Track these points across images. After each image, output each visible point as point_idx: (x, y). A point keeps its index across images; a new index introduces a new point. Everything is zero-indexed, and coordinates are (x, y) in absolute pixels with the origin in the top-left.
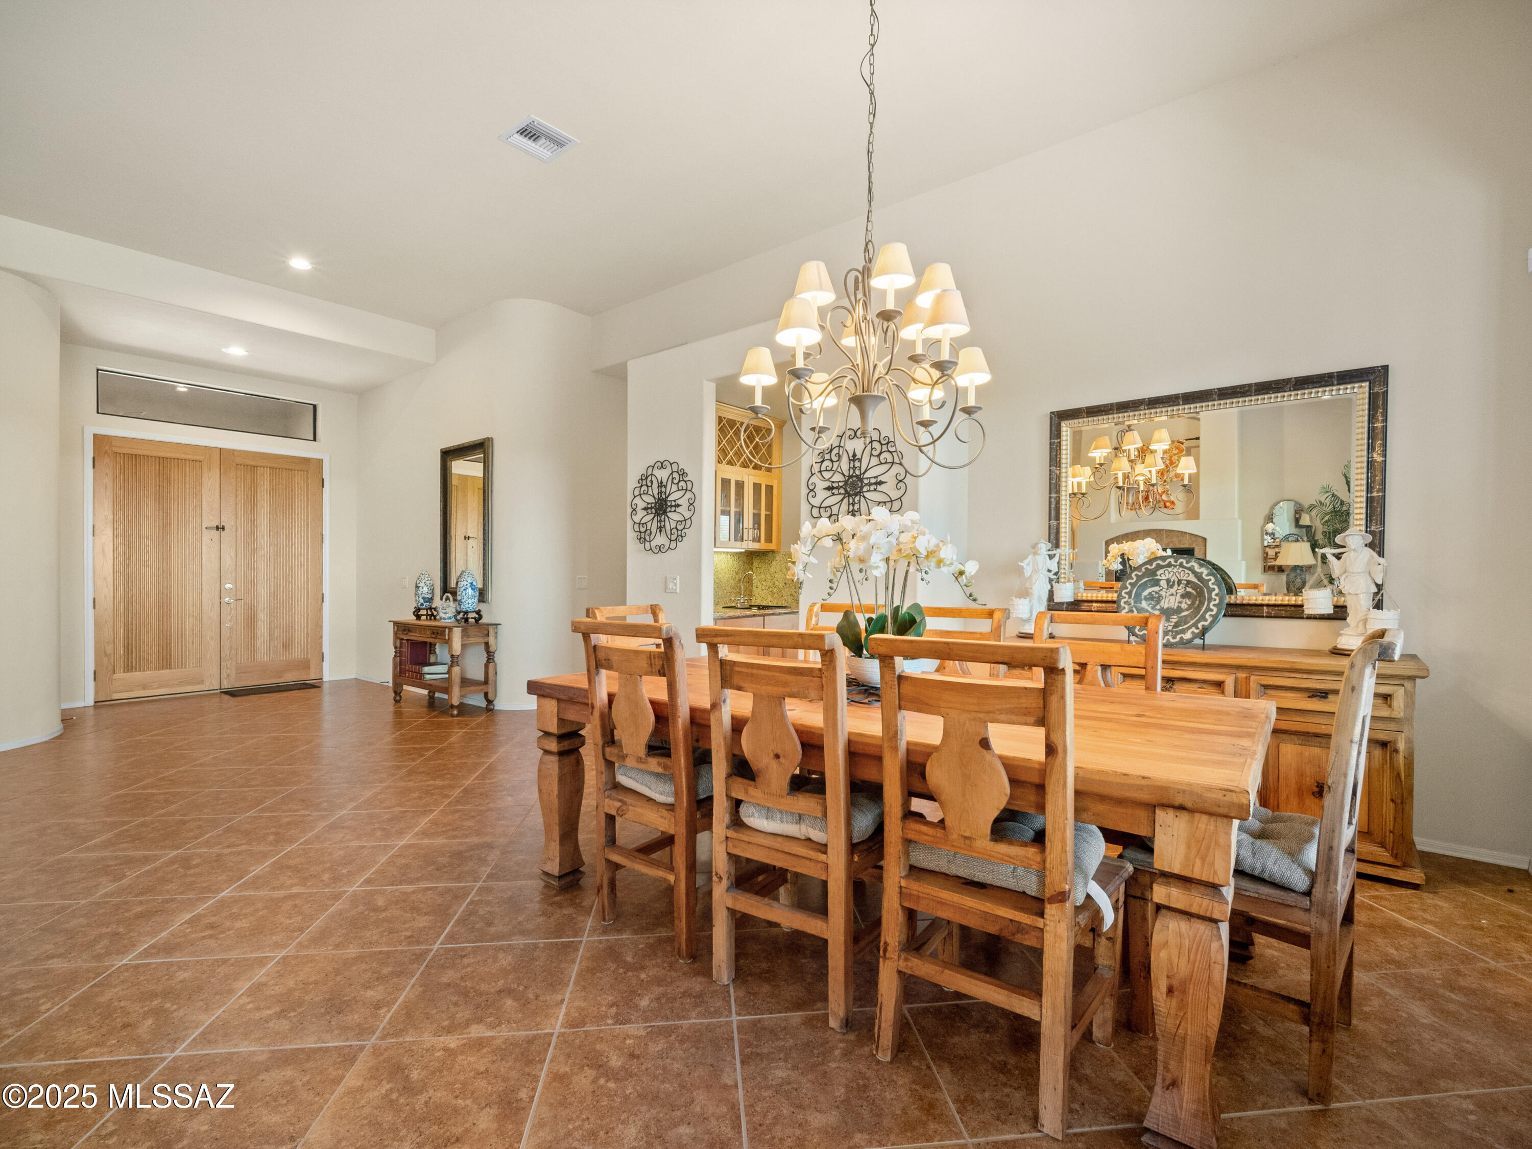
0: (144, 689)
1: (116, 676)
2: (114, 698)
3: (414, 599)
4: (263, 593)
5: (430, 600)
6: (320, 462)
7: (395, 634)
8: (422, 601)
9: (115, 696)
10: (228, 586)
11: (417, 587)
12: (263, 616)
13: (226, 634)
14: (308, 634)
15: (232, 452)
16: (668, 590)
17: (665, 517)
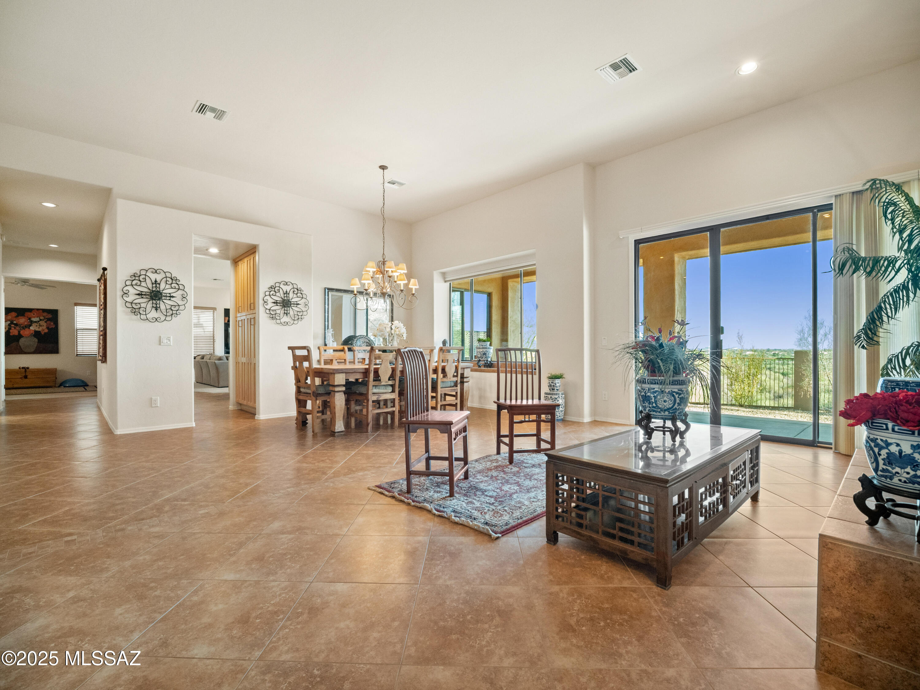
16: (162, 344)
17: (161, 302)
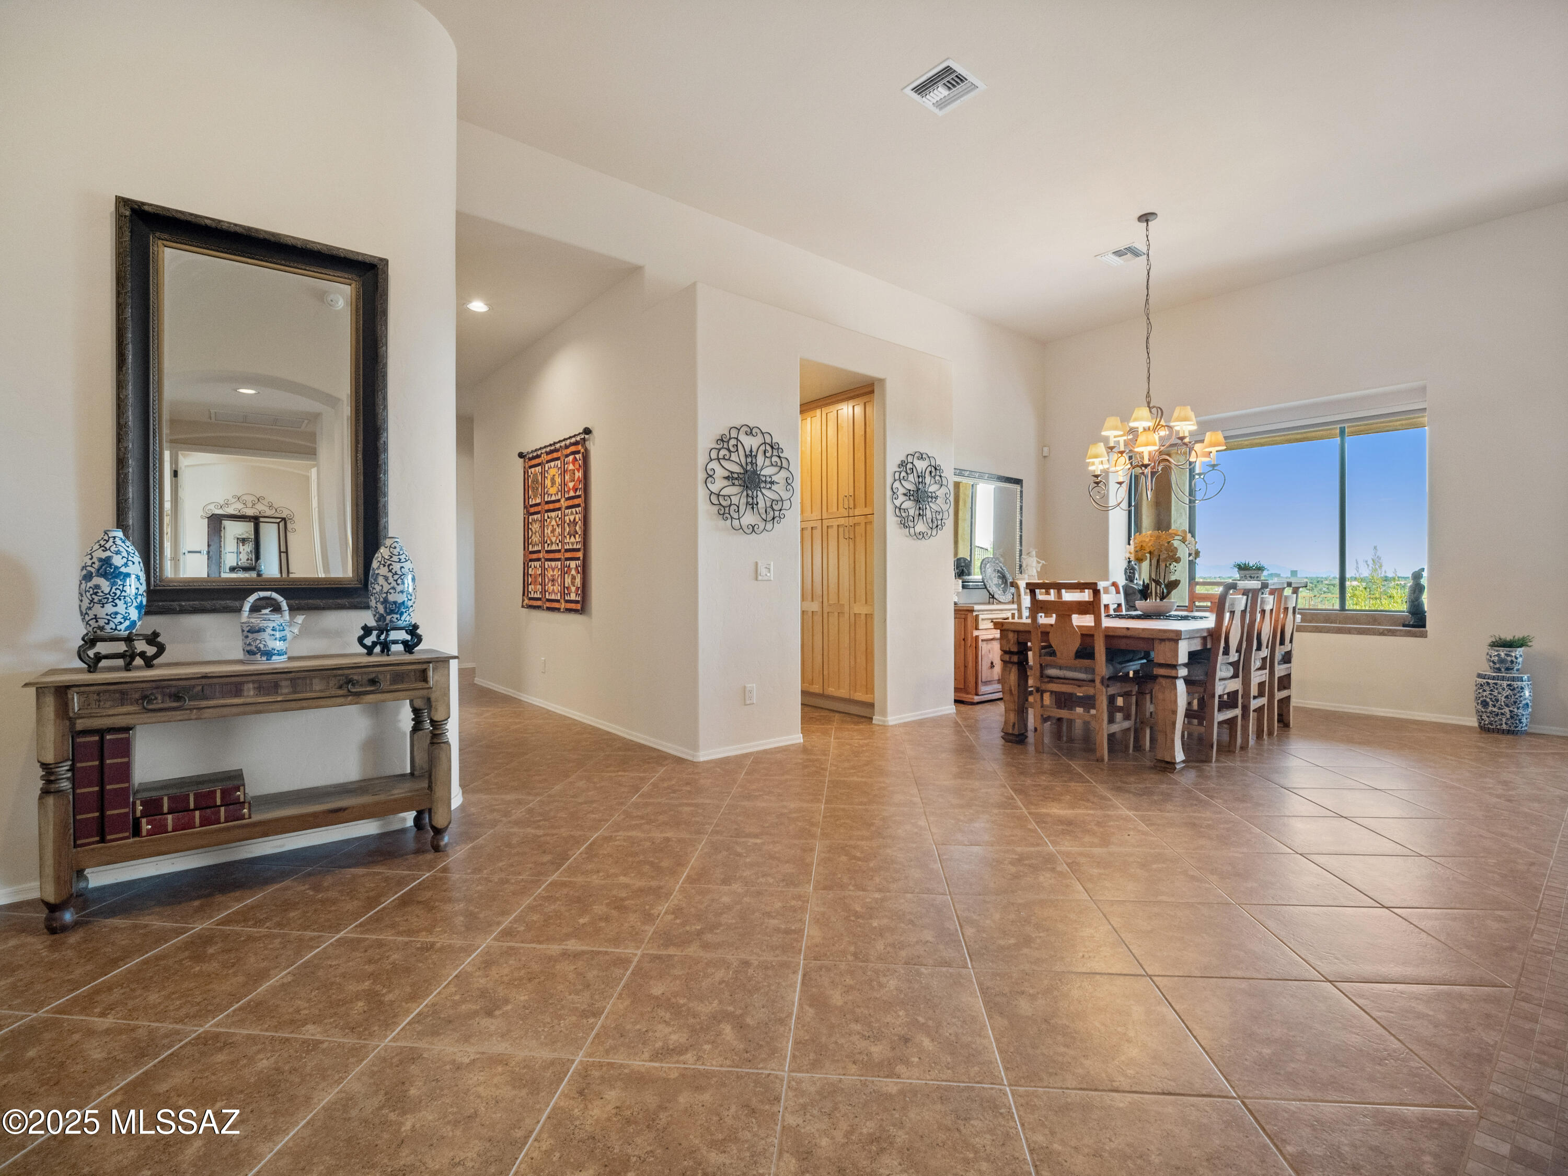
16: (760, 578)
17: (759, 493)
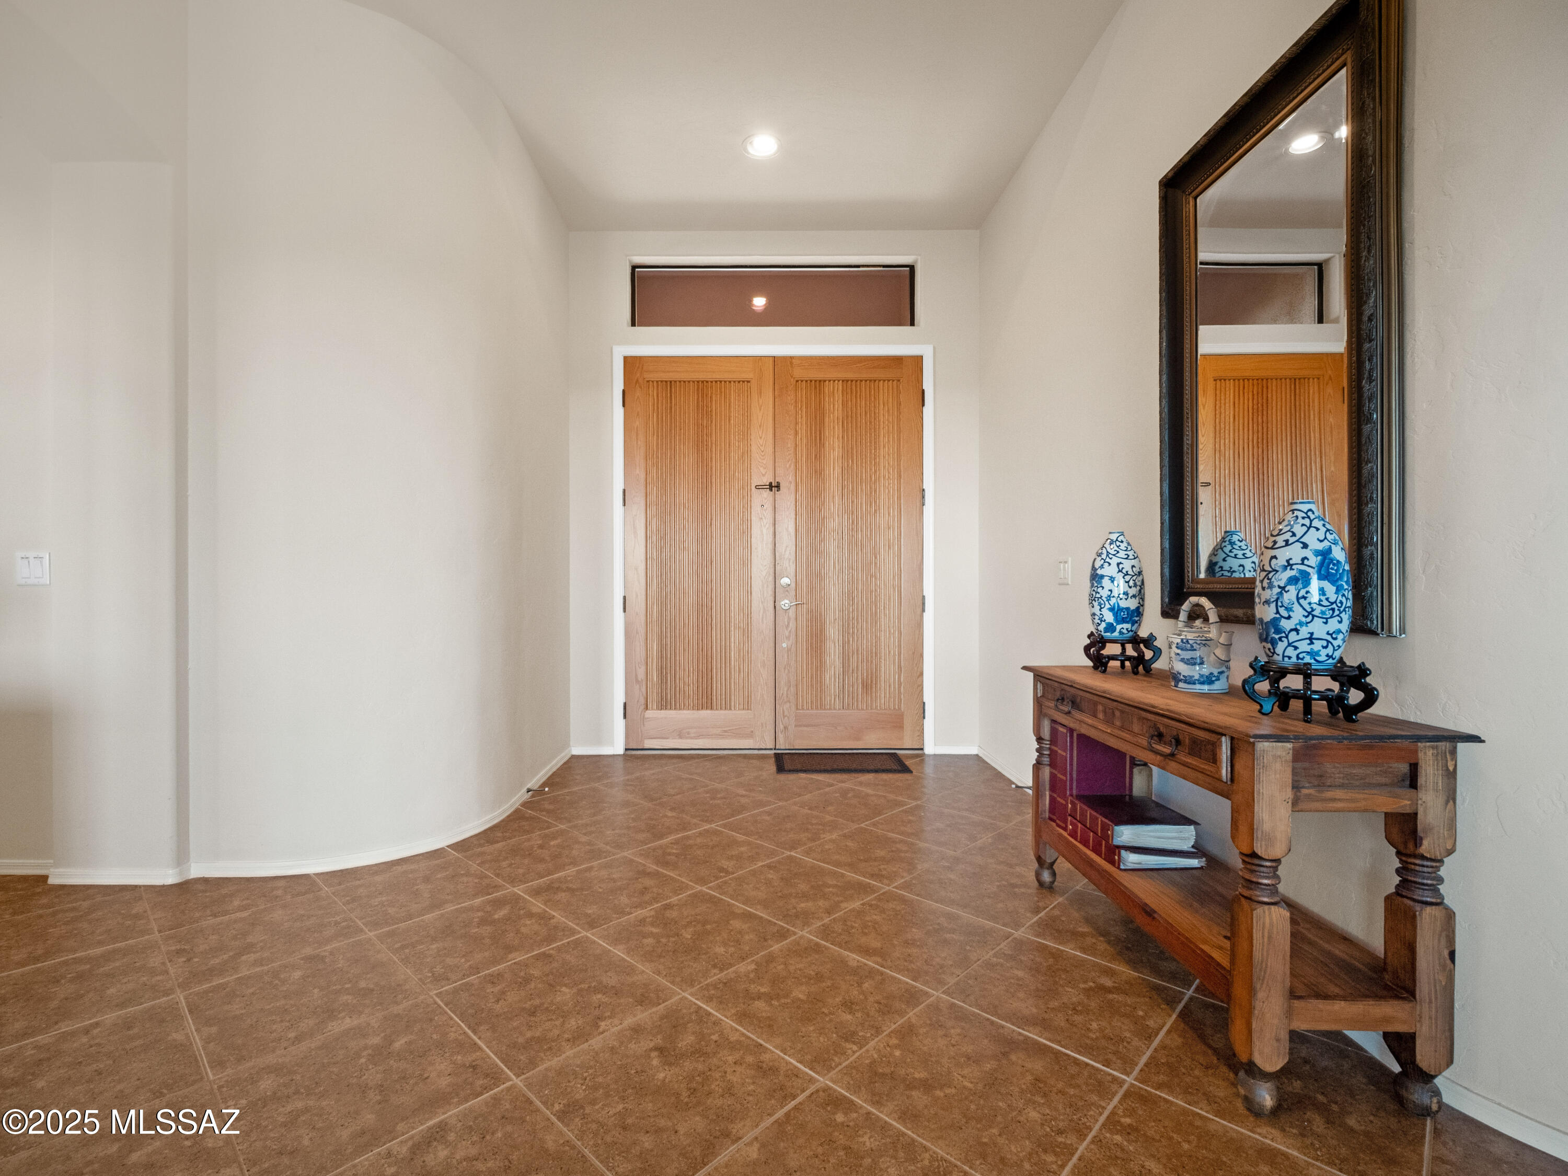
0: (680, 737)
1: (649, 714)
2: (646, 746)
3: (1087, 611)
4: (834, 591)
5: (1135, 615)
6: (918, 361)
7: (1039, 703)
8: (1109, 617)
9: (648, 744)
10: (785, 581)
11: (1096, 578)
12: (833, 632)
13: (782, 659)
14: (900, 667)
15: (789, 360)
